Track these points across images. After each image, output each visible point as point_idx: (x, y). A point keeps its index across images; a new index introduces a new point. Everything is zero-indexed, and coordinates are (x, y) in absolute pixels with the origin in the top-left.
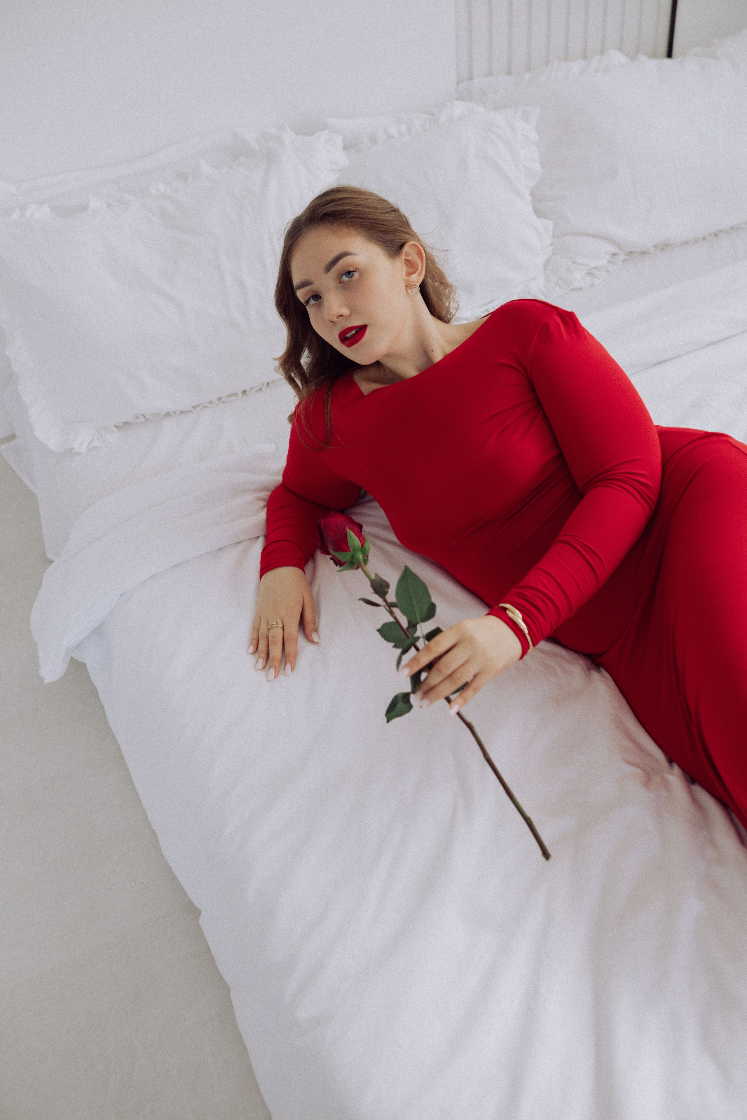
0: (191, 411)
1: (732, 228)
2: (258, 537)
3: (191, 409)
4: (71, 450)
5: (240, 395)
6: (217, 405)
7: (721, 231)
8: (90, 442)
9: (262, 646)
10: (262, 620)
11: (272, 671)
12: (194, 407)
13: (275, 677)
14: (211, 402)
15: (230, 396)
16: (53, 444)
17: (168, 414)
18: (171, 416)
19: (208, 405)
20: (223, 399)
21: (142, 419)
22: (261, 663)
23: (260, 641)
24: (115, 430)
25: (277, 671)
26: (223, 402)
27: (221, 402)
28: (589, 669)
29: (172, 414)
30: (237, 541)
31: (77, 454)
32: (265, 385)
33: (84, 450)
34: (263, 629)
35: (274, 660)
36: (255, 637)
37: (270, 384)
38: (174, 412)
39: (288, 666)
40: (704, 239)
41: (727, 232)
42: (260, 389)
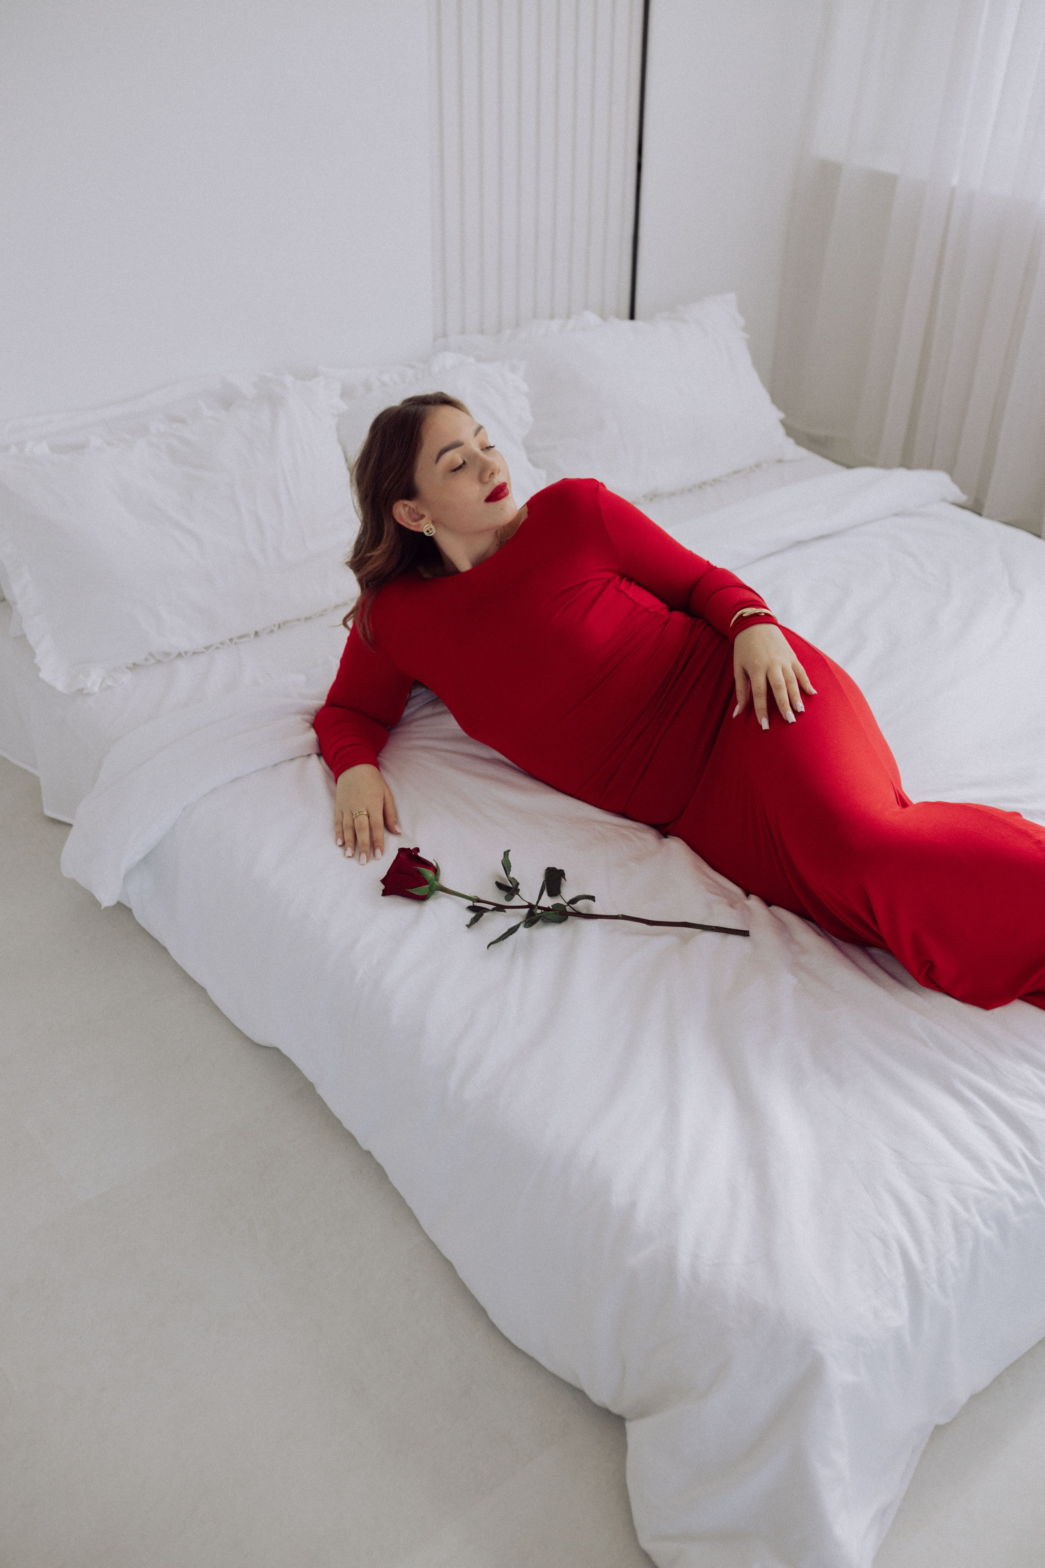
0: (203, 652)
1: (714, 480)
2: (309, 755)
3: (204, 650)
4: (81, 690)
5: (252, 636)
6: (229, 646)
7: (704, 483)
8: (102, 683)
9: (349, 836)
10: (344, 815)
11: (364, 857)
12: (206, 648)
13: (367, 861)
14: (222, 644)
15: (240, 637)
16: (60, 685)
17: (180, 655)
18: (182, 656)
19: (219, 645)
20: (236, 640)
21: (152, 661)
22: (349, 852)
23: (344, 832)
24: (126, 670)
25: (368, 855)
26: (236, 643)
27: (233, 643)
28: (659, 839)
29: (183, 654)
30: (291, 757)
31: (88, 694)
32: (277, 626)
33: (96, 689)
34: (347, 820)
35: (364, 845)
36: (339, 829)
37: (281, 625)
38: (186, 653)
39: (378, 851)
40: (690, 490)
41: (711, 485)
42: (272, 631)
